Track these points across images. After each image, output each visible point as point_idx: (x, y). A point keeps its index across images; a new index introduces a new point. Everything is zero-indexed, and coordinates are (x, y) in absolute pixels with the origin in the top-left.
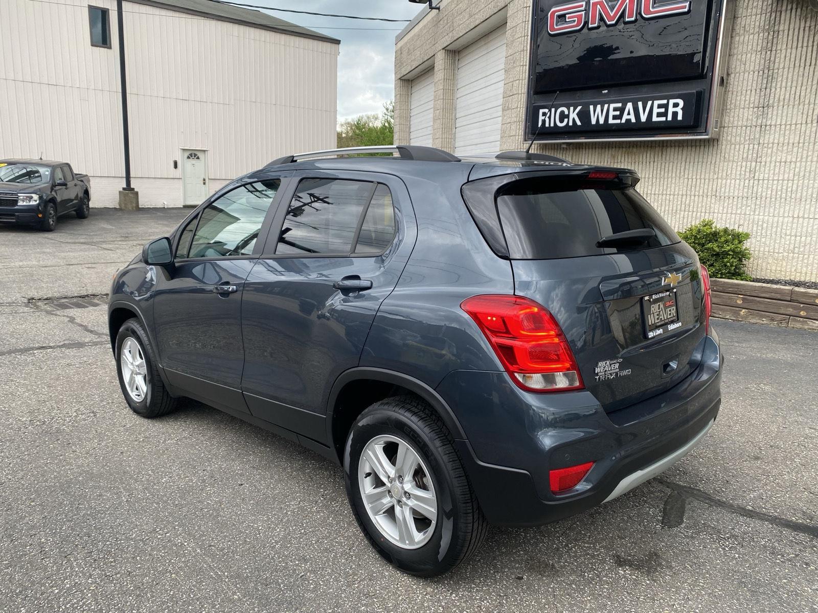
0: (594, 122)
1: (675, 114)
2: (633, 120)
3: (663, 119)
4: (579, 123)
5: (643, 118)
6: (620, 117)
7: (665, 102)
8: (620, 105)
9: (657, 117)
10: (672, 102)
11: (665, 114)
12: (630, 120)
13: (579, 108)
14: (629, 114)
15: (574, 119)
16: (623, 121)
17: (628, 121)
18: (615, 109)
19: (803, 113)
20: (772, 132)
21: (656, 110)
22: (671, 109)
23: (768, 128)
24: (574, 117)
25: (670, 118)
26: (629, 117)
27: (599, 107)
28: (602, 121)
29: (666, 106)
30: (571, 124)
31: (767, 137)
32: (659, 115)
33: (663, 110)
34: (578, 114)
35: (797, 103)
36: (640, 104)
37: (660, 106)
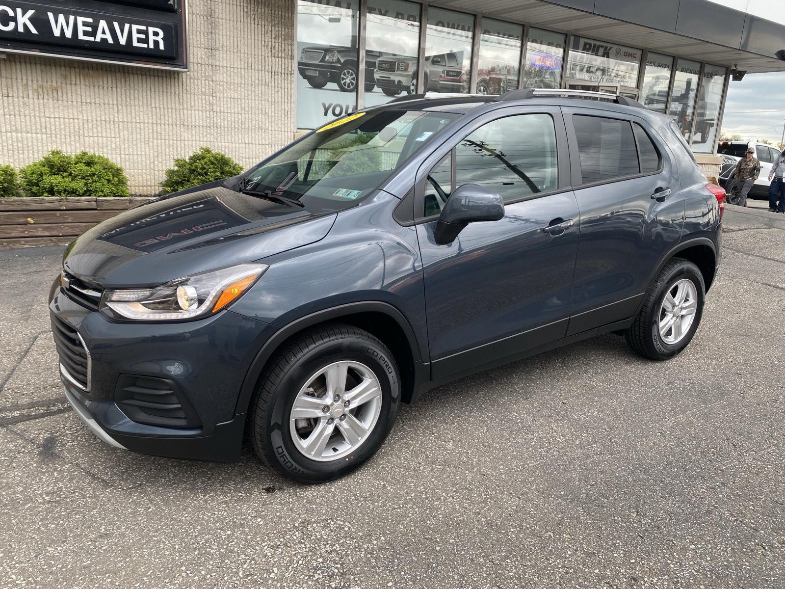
0: (57, 33)
1: (156, 43)
2: (111, 41)
3: (145, 46)
4: (34, 31)
5: (123, 41)
6: (93, 34)
7: (144, 28)
8: (90, 20)
9: (138, 42)
10: (151, 30)
11: (146, 41)
12: (106, 40)
13: (31, 12)
14: (104, 33)
15: (25, 25)
16: (98, 39)
17: (104, 41)
18: (85, 24)
19: (241, 60)
20: (221, 72)
21: (135, 36)
22: (152, 38)
23: (218, 68)
24: (23, 20)
25: (152, 46)
26: (104, 36)
27: (61, 17)
28: (69, 34)
29: (146, 33)
30: (21, 29)
31: (218, 75)
32: (140, 40)
33: (143, 36)
34: (30, 19)
35: (235, 50)
36: (116, 25)
37: (139, 31)
